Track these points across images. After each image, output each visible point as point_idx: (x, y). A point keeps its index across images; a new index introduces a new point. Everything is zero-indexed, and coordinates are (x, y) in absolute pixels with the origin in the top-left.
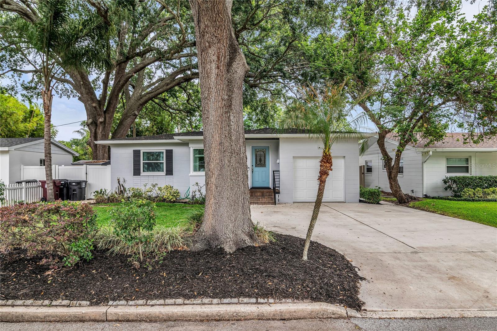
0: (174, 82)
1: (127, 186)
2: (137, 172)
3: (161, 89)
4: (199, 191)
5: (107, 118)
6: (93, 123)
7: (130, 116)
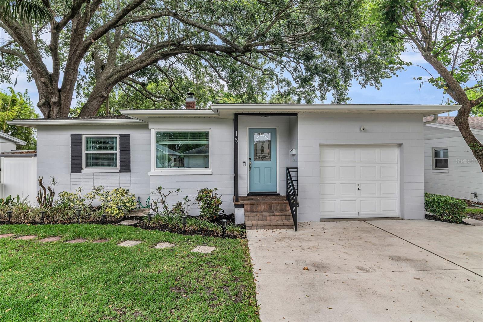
0: (150, 59)
1: (58, 189)
2: (76, 168)
3: (134, 67)
4: (163, 202)
5: (63, 98)
6: (47, 103)
7: (97, 97)
